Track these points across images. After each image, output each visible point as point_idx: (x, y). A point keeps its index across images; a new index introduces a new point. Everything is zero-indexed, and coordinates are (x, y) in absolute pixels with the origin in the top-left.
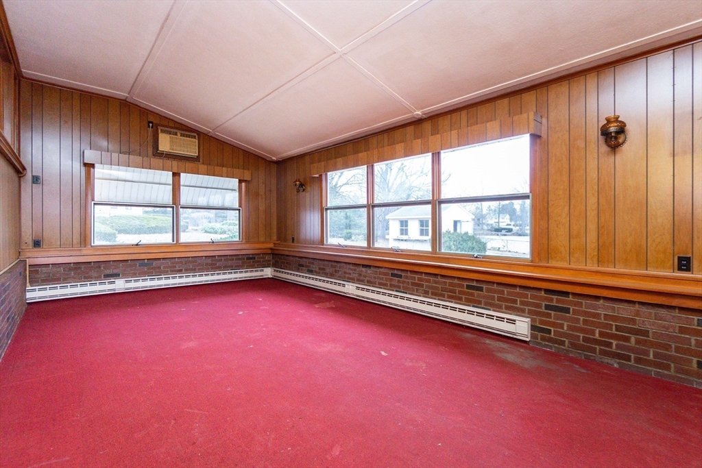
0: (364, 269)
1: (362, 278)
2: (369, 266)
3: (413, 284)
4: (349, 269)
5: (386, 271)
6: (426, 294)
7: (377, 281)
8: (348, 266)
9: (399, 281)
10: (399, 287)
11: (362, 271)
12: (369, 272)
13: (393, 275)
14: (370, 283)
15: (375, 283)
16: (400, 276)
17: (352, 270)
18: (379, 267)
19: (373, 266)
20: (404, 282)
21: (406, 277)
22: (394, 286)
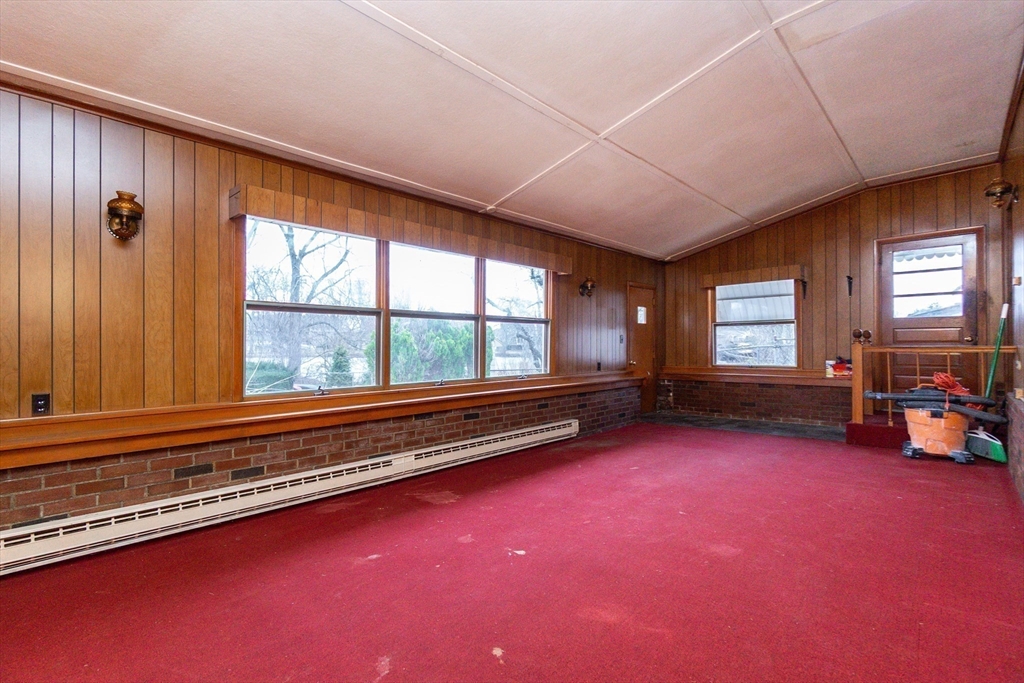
0: (418, 422)
1: (416, 438)
2: (430, 415)
3: (492, 421)
4: (387, 430)
5: (458, 413)
6: (505, 428)
7: (443, 433)
8: (383, 426)
9: (475, 423)
10: (475, 431)
11: (415, 426)
12: (429, 423)
13: (467, 417)
14: (431, 441)
15: (441, 439)
16: (476, 416)
17: (393, 429)
18: (446, 412)
19: (436, 413)
20: (482, 422)
21: (484, 415)
22: (469, 432)
